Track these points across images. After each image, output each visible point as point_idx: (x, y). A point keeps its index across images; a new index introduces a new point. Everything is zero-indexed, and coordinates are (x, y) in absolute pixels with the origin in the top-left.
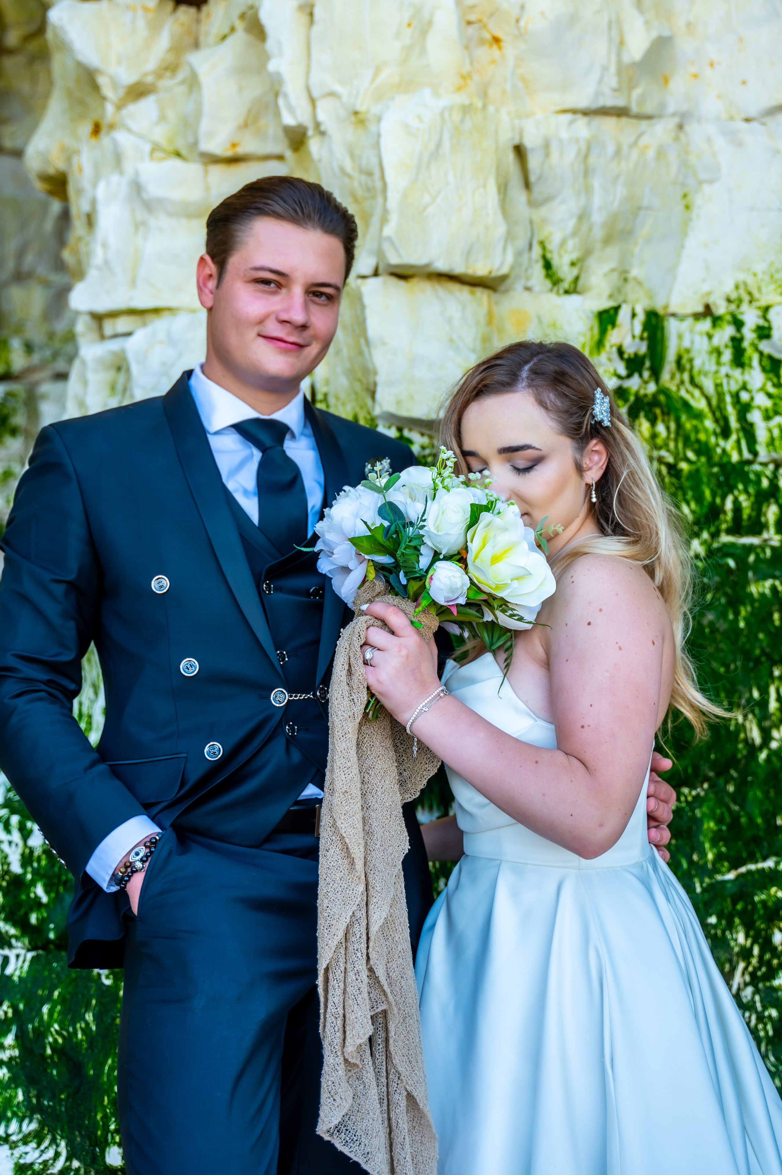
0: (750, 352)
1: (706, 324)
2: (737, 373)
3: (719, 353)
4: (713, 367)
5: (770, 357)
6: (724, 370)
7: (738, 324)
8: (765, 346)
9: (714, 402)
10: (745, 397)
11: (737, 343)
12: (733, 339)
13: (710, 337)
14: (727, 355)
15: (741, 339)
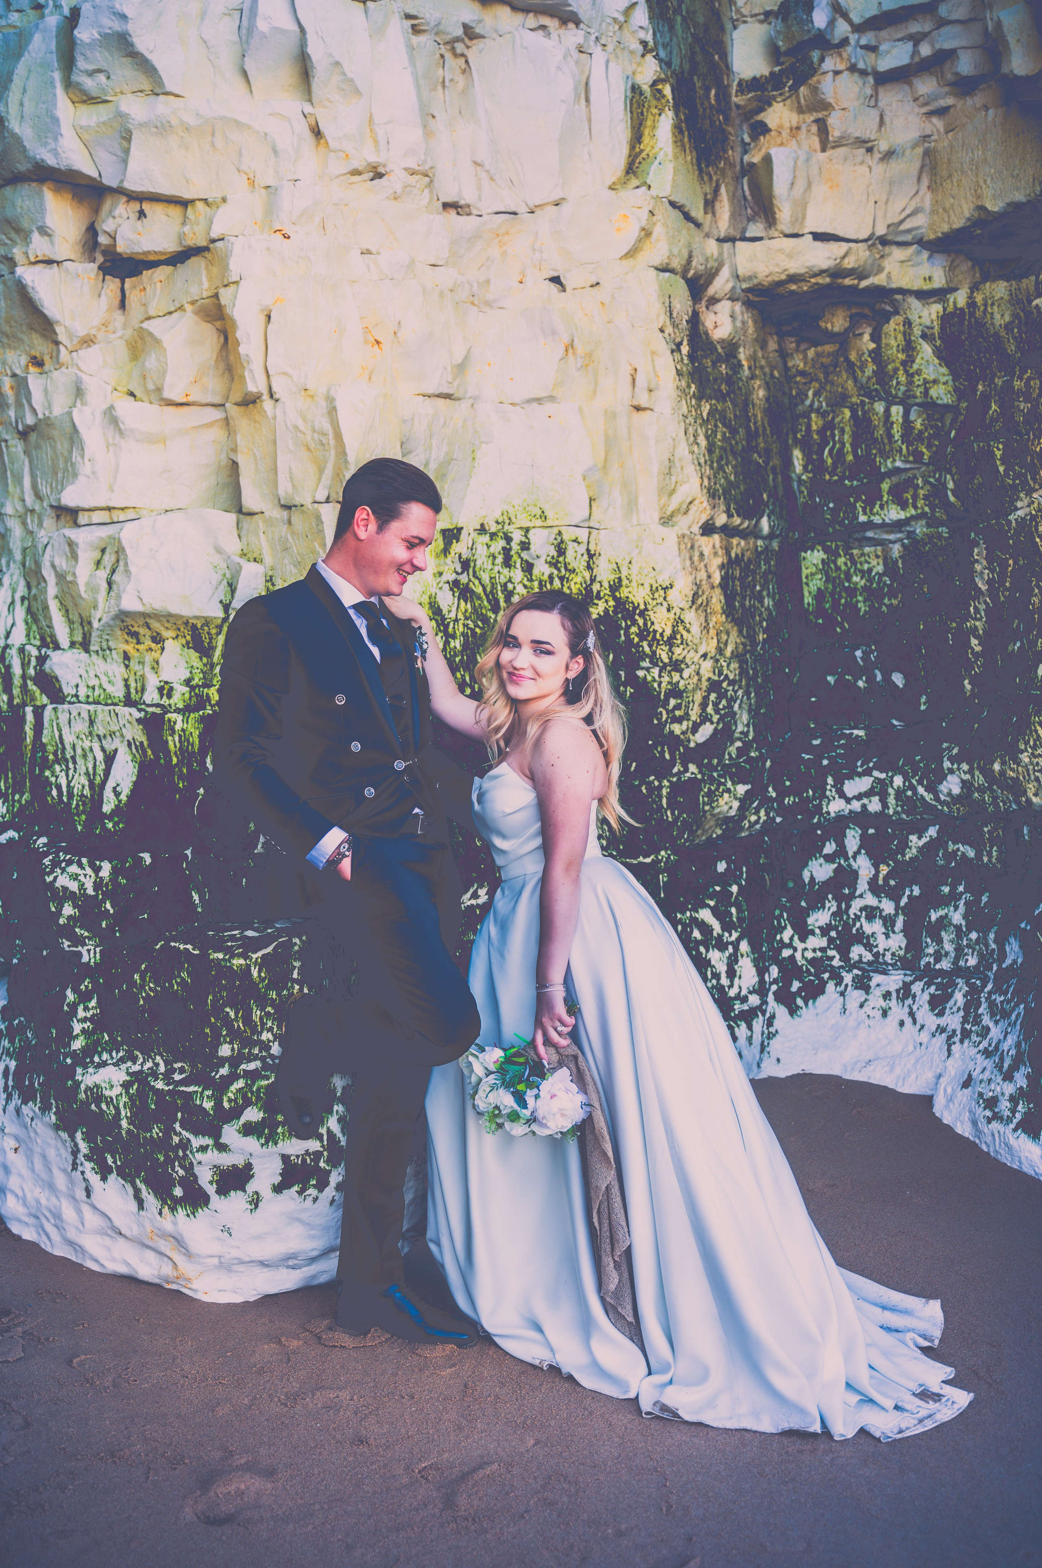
0: (515, 557)
1: (486, 538)
2: (505, 571)
3: (494, 558)
4: (490, 566)
5: (527, 561)
6: (496, 569)
7: (508, 539)
8: (525, 555)
9: (488, 589)
10: (510, 586)
11: (506, 552)
12: (504, 549)
13: (488, 546)
14: (500, 559)
15: (510, 549)
